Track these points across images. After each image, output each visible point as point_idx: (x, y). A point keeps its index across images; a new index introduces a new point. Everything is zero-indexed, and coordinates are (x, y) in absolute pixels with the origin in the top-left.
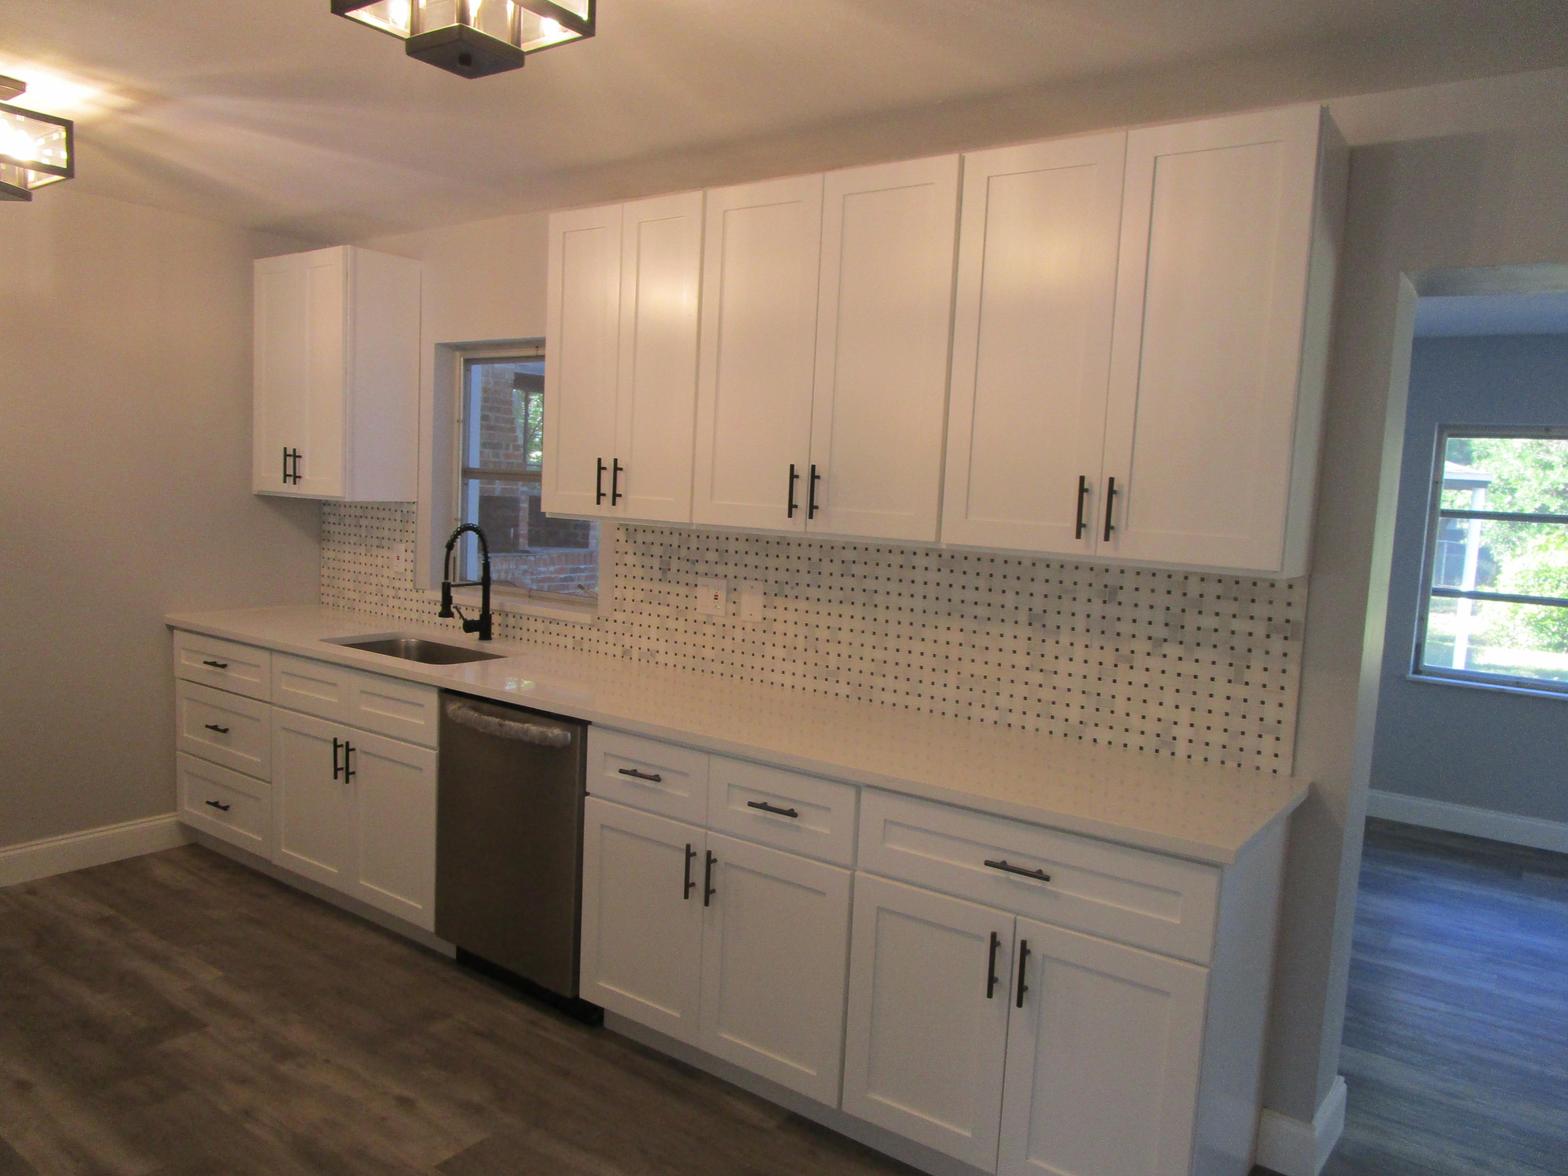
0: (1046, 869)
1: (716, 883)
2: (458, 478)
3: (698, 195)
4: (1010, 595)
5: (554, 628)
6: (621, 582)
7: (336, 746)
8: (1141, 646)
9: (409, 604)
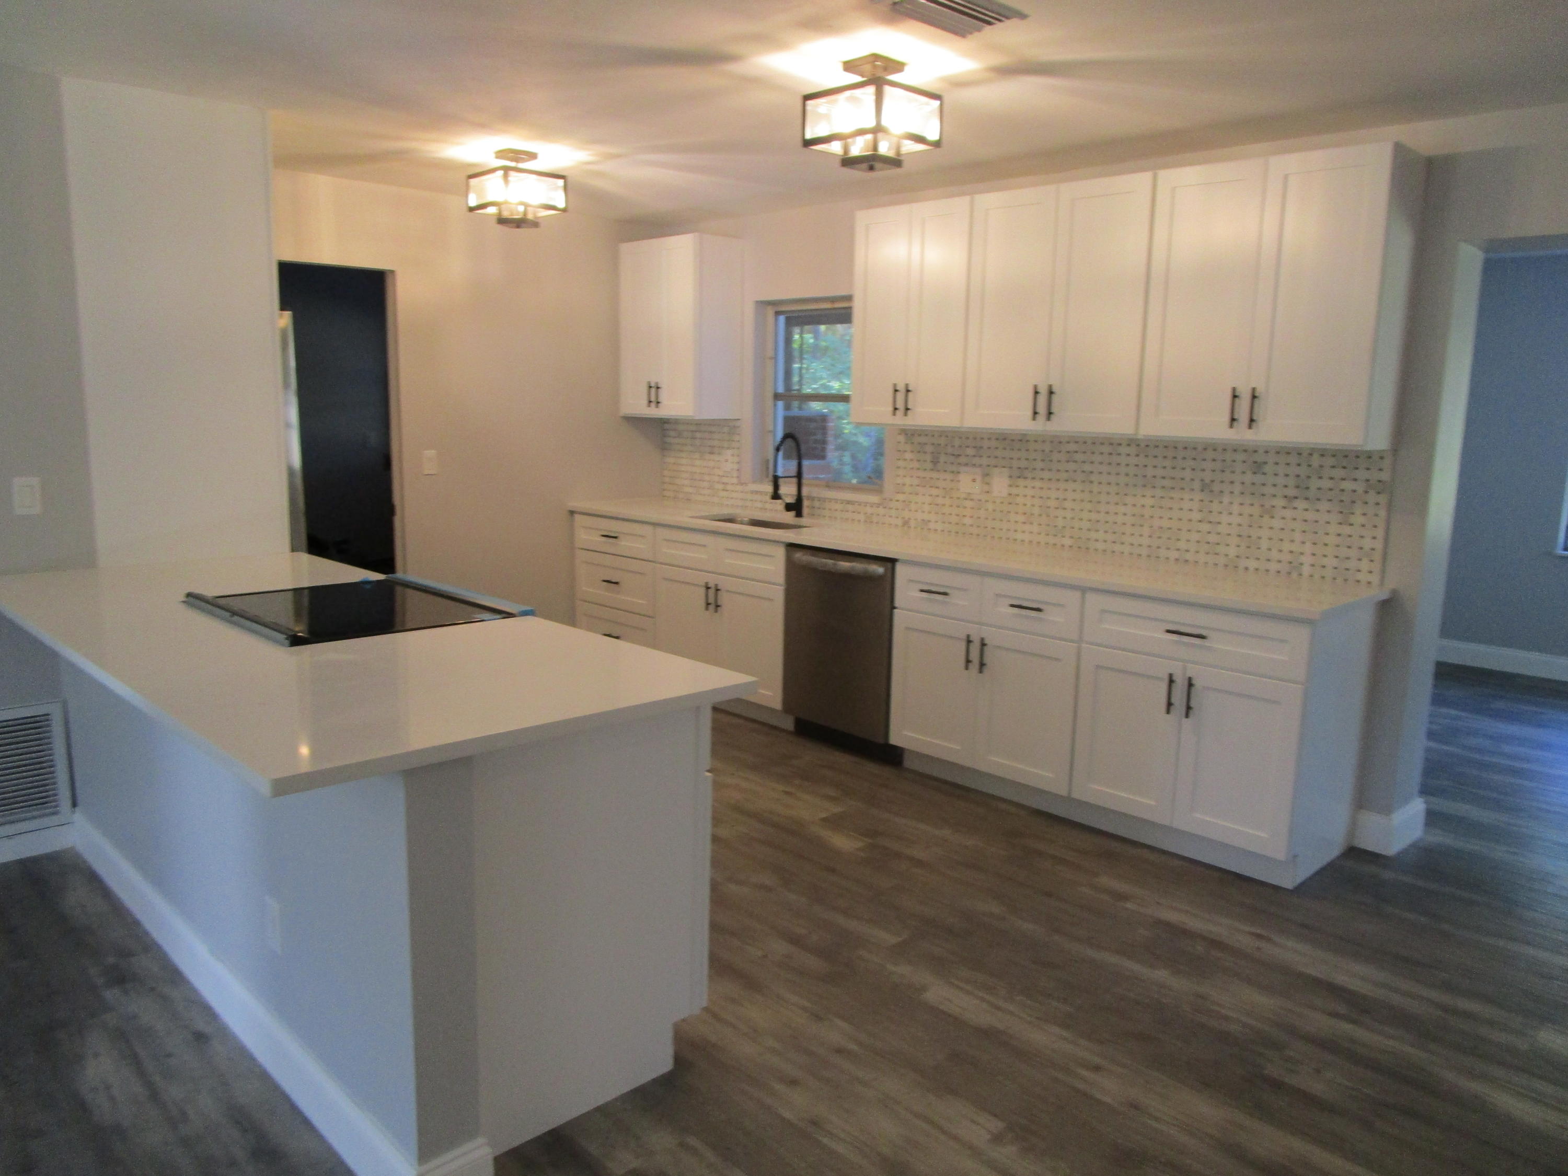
0: (1203, 632)
1: (987, 660)
2: (769, 402)
3: (967, 199)
4: (1188, 471)
5: (850, 507)
6: (901, 472)
7: (708, 588)
8: (1279, 502)
9: (734, 495)
